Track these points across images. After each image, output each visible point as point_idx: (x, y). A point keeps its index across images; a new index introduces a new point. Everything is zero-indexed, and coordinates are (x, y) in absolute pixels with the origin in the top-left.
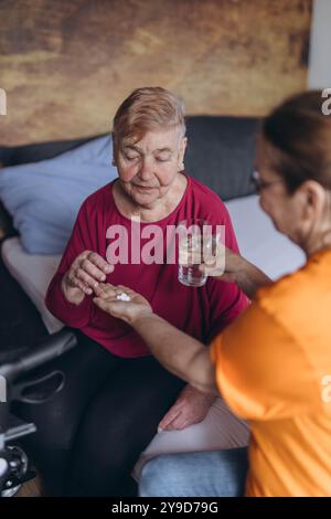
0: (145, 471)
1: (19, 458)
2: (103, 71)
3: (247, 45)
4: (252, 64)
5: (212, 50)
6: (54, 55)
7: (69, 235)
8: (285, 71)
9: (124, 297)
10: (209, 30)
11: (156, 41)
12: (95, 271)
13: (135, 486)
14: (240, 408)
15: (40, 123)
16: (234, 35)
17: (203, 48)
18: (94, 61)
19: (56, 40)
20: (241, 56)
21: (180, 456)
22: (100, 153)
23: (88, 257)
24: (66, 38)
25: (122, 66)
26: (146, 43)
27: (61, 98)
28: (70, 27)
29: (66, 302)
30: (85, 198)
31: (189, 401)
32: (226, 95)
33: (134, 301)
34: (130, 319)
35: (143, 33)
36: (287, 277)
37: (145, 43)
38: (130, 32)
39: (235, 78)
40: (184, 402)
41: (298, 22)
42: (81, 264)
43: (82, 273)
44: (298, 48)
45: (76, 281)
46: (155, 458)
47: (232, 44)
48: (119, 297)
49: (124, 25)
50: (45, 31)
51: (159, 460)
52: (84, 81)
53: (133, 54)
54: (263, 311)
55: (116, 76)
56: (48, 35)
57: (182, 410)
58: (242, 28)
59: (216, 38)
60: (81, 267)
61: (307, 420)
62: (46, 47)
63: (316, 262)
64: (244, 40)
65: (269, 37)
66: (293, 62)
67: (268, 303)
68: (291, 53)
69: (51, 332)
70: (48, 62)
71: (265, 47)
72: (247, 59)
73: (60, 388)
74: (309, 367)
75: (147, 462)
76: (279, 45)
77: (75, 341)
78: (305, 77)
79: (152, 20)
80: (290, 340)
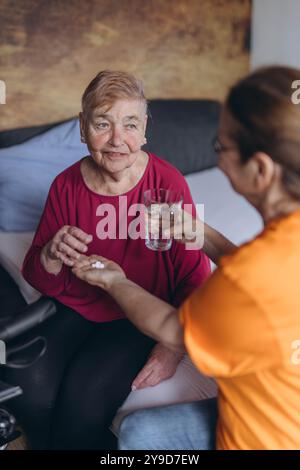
0: (124, 426)
1: (8, 419)
2: (65, 62)
3: (195, 34)
4: (200, 51)
5: (163, 39)
6: (20, 49)
7: (41, 213)
8: (230, 56)
9: (99, 265)
10: (160, 21)
11: (112, 33)
12: (77, 244)
13: (115, 440)
14: (206, 367)
15: (9, 112)
16: (182, 26)
17: (155, 38)
18: (56, 53)
19: (21, 35)
20: (190, 44)
21: (155, 409)
22: (67, 136)
23: (69, 232)
24: (30, 33)
25: (82, 57)
26: (104, 35)
27: (27, 88)
28: (33, 22)
29: (45, 272)
30: (54, 178)
31: (160, 361)
32: (178, 80)
33: (108, 269)
34: (105, 285)
35: (100, 26)
36: (246, 244)
37: (102, 36)
38: (88, 25)
39: (185, 65)
40: (156, 361)
41: (240, 12)
42: (63, 238)
43: (63, 246)
44: (240, 35)
45: (58, 254)
46: (132, 413)
47: (181, 34)
48: (94, 266)
49: (83, 19)
50: (11, 27)
51: (136, 415)
52: (48, 72)
53: (92, 45)
54: (226, 278)
55: (76, 66)
56: (13, 30)
57: (153, 368)
58: (190, 19)
59: (167, 28)
60: (63, 241)
61: (269, 375)
62: (12, 41)
63: (273, 229)
64: (192, 29)
65: (214, 26)
66: (237, 48)
67: (231, 271)
68: (235, 40)
69: (29, 302)
70: (15, 55)
71: (211, 36)
72: (195, 47)
73: (43, 352)
74: (271, 328)
75: (125, 417)
76: (223, 33)
77: (54, 309)
78: (248, 62)
79: (108, 13)
80: (252, 304)
